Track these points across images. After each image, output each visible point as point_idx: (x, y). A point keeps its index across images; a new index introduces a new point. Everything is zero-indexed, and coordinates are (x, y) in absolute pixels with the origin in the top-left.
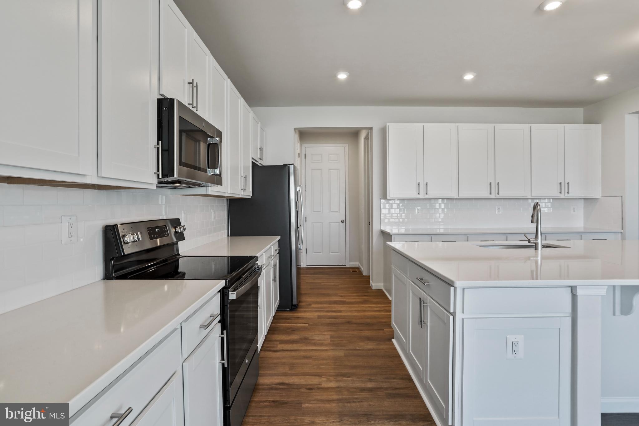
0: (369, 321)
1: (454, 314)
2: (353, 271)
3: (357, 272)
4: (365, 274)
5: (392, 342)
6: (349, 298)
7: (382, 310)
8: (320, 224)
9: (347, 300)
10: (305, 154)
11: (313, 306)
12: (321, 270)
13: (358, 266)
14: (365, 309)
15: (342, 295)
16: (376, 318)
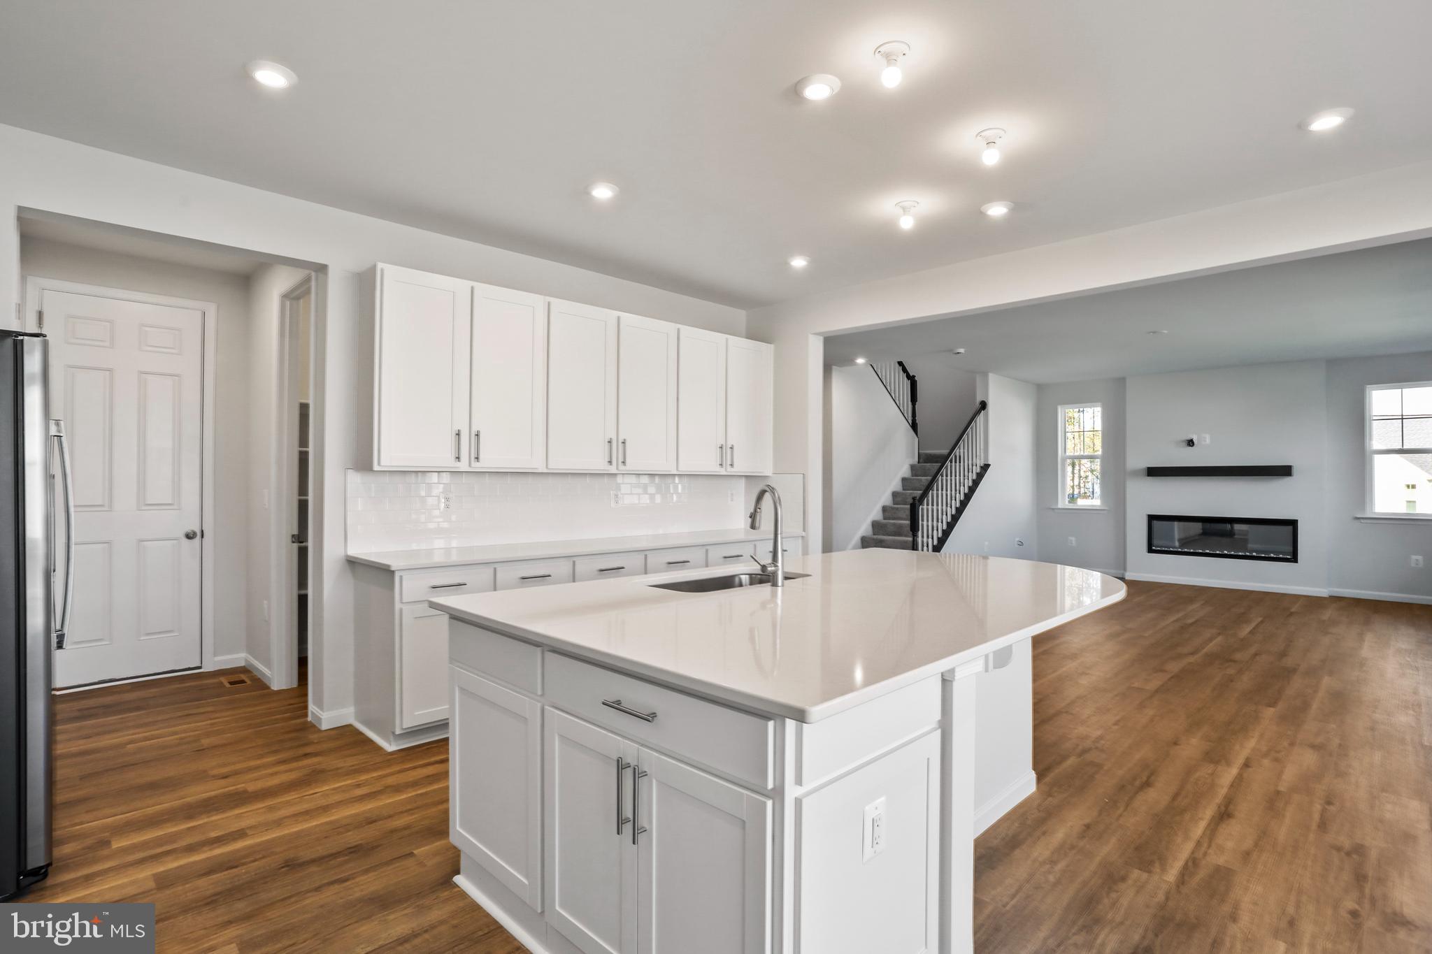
0: (353, 838)
1: (778, 794)
2: (231, 683)
3: (249, 682)
4: (283, 688)
5: (459, 888)
6: (255, 775)
7: (380, 789)
8: (102, 545)
9: (251, 787)
10: (40, 313)
11: (116, 845)
12: (108, 700)
13: (242, 664)
14: (323, 802)
15: (224, 770)
16: (375, 821)
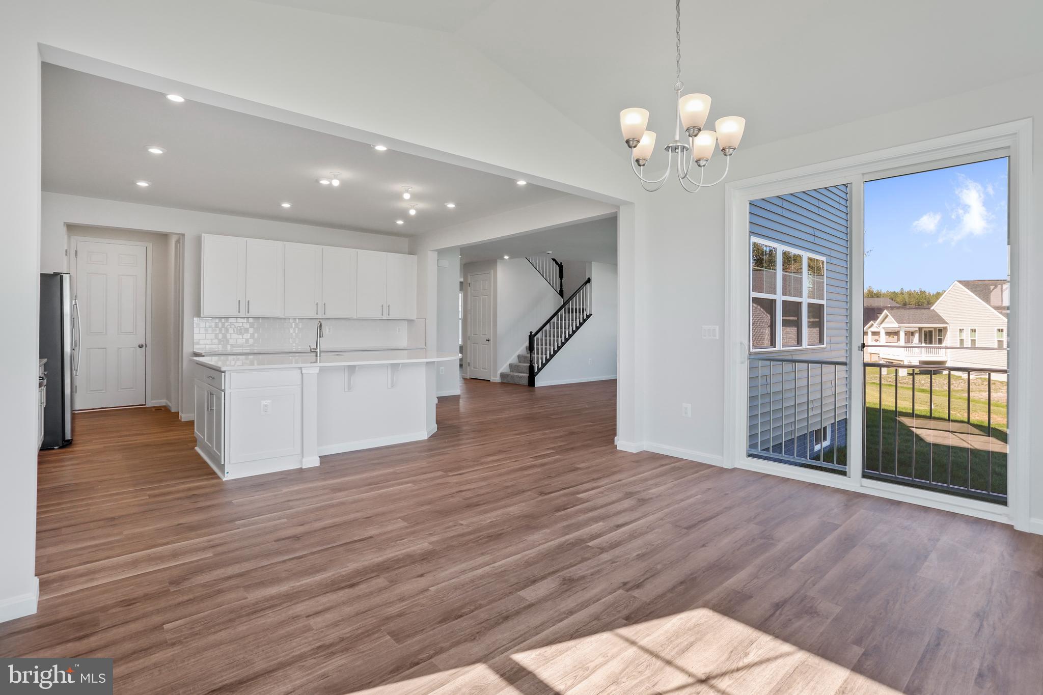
1: (224, 391)
2: (156, 410)
3: (163, 410)
4: (173, 410)
5: (195, 450)
8: (102, 350)
10: (76, 251)
13: (164, 405)
